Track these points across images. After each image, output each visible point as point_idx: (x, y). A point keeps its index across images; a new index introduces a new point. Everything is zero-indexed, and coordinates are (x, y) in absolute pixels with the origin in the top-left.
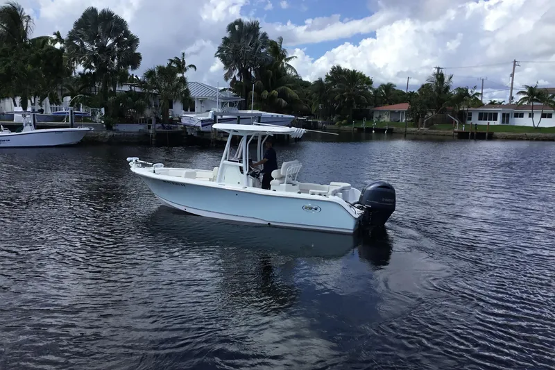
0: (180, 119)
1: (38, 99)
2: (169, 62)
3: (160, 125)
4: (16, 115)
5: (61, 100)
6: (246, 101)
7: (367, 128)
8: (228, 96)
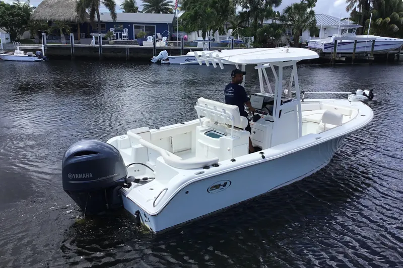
0: (307, 43)
1: (212, 31)
4: (199, 43)
5: (226, 32)
6: (363, 28)
8: (348, 24)
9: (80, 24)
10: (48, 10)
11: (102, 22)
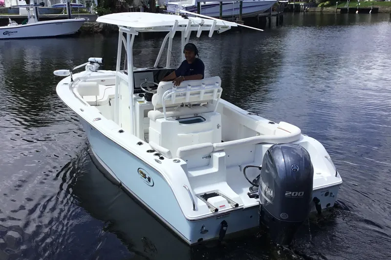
0: (166, 7)
4: (21, 9)
7: (350, 9)
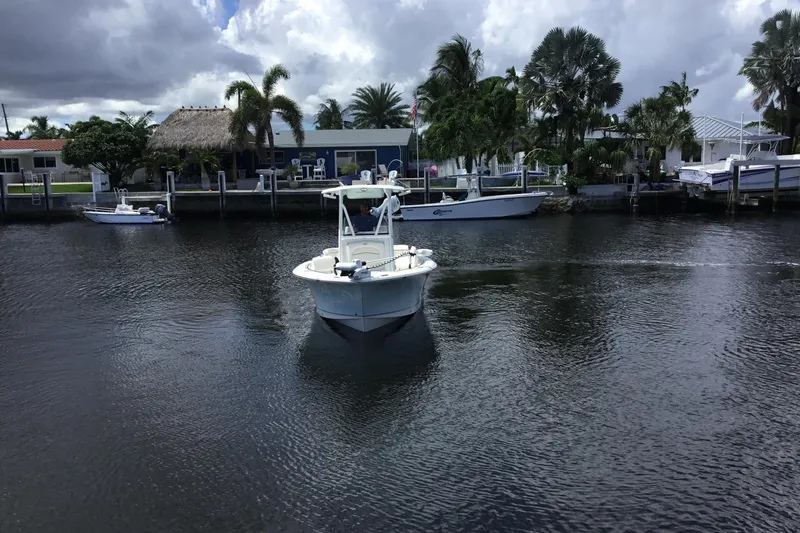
0: (677, 174)
1: (484, 157)
2: (662, 91)
3: (645, 184)
4: (459, 179)
5: (511, 158)
6: (791, 140)
8: (760, 134)
9: (238, 153)
10: (180, 130)
11: (277, 148)
